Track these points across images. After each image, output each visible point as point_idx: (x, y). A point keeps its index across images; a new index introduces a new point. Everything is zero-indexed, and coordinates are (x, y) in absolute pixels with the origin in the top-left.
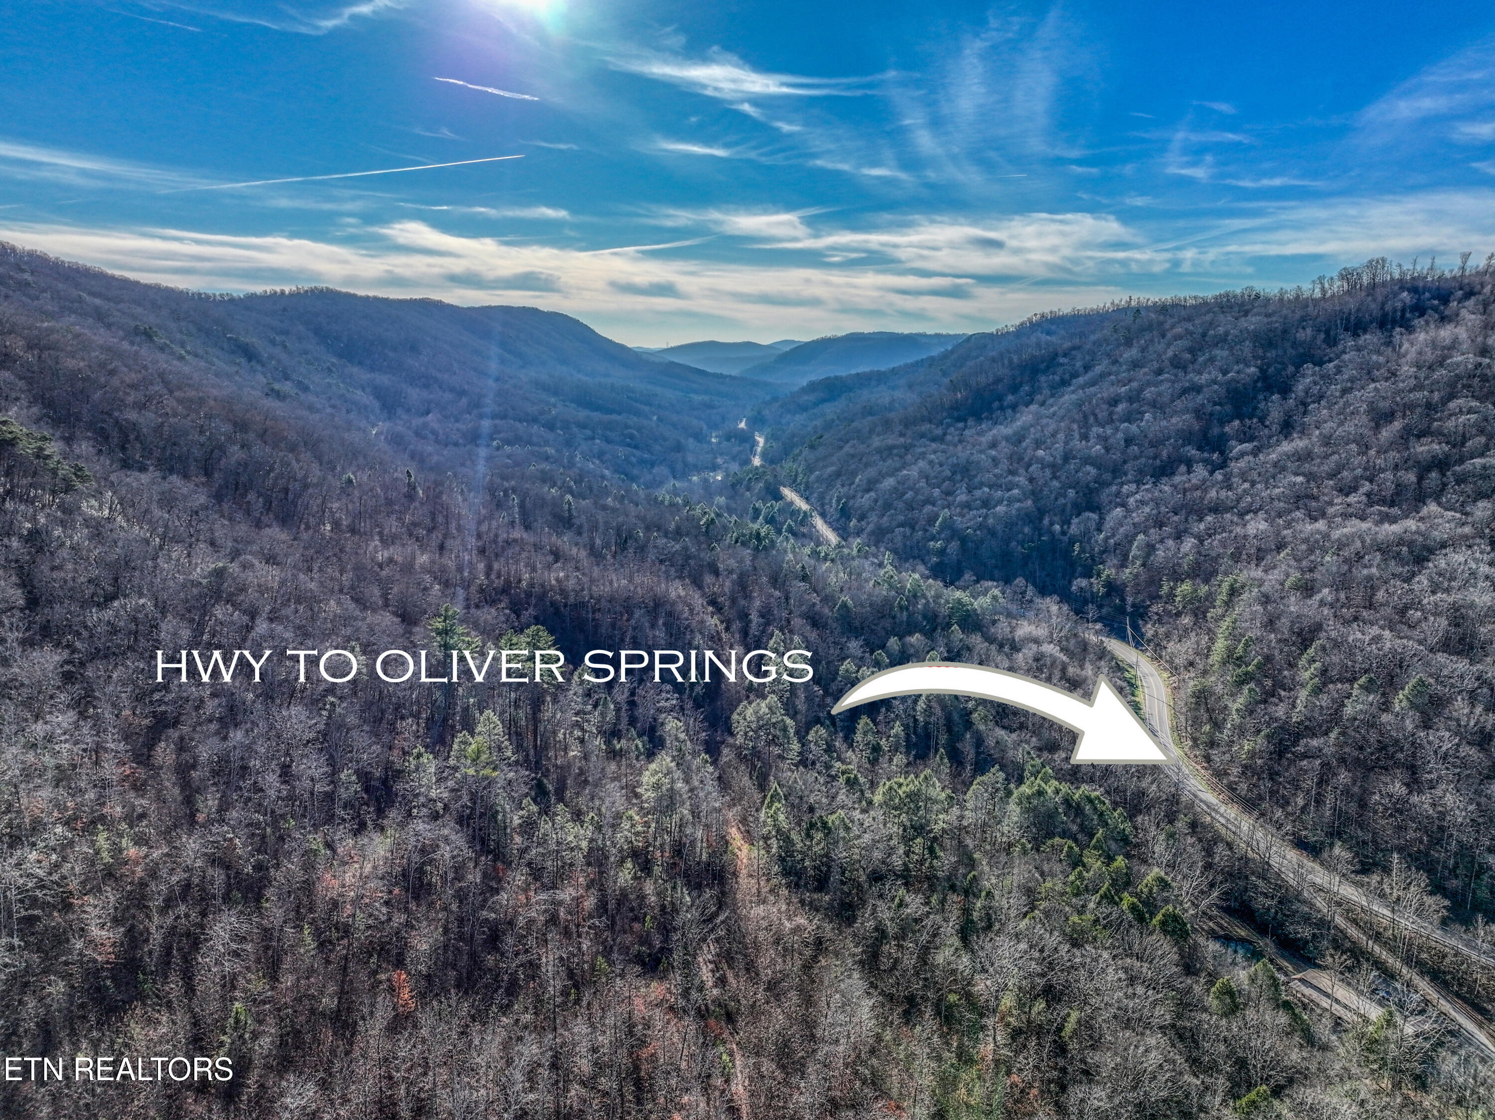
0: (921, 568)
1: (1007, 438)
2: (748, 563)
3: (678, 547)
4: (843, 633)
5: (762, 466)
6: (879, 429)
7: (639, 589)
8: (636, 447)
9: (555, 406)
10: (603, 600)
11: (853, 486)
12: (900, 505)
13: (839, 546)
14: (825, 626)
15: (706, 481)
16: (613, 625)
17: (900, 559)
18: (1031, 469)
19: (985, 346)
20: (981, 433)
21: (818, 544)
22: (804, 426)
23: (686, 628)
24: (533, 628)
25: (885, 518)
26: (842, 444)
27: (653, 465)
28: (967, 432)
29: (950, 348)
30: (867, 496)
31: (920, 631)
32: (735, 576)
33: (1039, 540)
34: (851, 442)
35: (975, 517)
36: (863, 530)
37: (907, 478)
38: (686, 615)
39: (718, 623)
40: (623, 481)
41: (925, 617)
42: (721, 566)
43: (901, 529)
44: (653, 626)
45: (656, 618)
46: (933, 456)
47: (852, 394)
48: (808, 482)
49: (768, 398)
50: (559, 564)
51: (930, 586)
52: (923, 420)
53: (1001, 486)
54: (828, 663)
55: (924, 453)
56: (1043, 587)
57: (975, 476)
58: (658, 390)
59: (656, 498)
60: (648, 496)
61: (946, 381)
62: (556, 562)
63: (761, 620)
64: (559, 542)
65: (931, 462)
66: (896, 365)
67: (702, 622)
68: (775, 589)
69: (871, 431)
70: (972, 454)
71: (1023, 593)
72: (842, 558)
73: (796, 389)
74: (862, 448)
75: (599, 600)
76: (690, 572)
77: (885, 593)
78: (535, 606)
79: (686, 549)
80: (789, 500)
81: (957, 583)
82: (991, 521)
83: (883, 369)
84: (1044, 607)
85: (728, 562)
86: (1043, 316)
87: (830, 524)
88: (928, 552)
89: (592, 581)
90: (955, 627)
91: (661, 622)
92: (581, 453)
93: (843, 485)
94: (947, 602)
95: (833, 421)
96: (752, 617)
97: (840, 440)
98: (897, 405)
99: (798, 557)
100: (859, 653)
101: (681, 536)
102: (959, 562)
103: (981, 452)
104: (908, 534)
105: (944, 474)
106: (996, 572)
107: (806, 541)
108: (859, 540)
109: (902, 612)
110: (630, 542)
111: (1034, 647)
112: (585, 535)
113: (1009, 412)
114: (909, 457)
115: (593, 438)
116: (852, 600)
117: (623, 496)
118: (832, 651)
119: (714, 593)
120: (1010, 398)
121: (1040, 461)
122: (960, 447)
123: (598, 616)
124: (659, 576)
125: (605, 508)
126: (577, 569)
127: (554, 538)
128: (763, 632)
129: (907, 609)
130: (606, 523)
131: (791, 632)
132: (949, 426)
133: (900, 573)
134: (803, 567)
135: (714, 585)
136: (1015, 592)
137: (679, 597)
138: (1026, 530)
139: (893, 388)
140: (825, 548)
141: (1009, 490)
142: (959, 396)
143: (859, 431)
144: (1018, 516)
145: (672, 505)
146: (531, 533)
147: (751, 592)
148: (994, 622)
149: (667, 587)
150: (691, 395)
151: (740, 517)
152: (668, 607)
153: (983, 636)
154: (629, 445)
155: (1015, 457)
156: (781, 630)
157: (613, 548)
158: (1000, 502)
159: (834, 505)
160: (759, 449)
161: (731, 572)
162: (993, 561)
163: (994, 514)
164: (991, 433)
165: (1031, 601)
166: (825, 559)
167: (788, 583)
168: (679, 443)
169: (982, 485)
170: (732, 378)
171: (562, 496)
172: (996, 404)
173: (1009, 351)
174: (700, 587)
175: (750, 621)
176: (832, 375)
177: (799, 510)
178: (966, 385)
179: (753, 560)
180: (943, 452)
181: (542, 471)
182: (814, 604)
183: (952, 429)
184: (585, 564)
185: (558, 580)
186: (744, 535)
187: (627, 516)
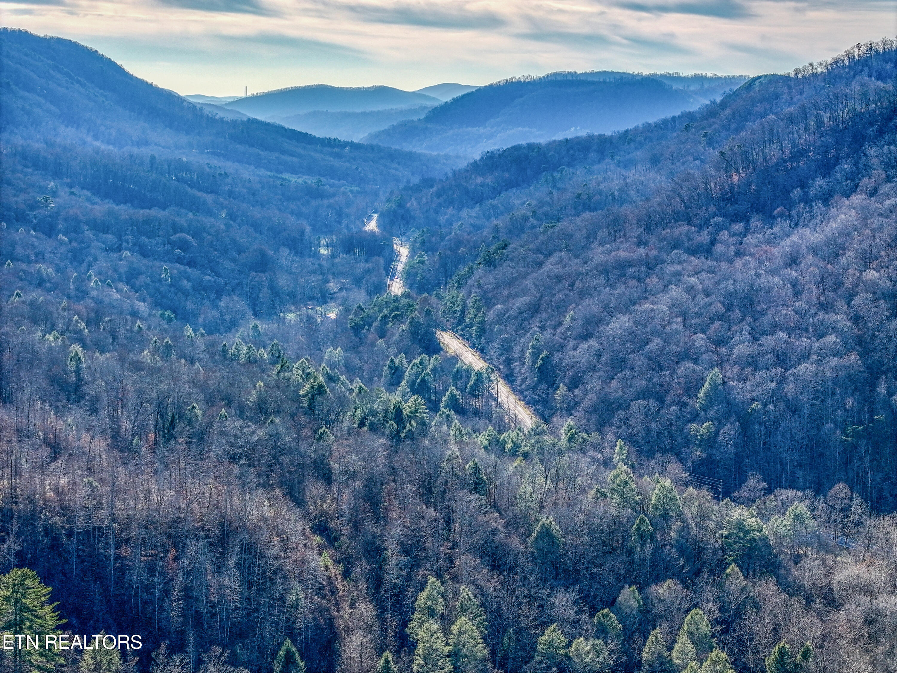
0: (676, 468)
1: (815, 250)
2: (382, 460)
3: (261, 433)
4: (544, 581)
5: (406, 295)
6: (603, 233)
7: (195, 506)
8: (191, 263)
9: (54, 194)
10: (134, 525)
11: (562, 329)
12: (640, 362)
13: (536, 432)
14: (512, 568)
15: (310, 319)
16: (151, 569)
17: (640, 453)
18: (856, 301)
19: (777, 97)
20: (772, 241)
21: (501, 428)
22: (477, 228)
23: (275, 573)
24: (16, 572)
25: (614, 384)
26: (541, 257)
27: (219, 294)
28: (749, 239)
29: (719, 99)
30: (584, 346)
31: (674, 576)
32: (359, 484)
33: (872, 420)
34: (557, 254)
35: (764, 381)
36: (577, 404)
37: (651, 316)
38: (275, 551)
39: (330, 563)
40: (170, 320)
41: (682, 551)
42: (335, 466)
43: (641, 402)
44: (219, 569)
45: (223, 556)
46: (693, 280)
47: (557, 175)
48: (483, 322)
49: (415, 180)
50: (59, 463)
51: (691, 499)
52: (677, 217)
53: (807, 330)
54: (519, 631)
55: (679, 274)
56: (879, 499)
57: (764, 313)
58: (229, 166)
59: (224, 351)
60: (211, 345)
61: (713, 154)
62: (55, 459)
63: (405, 559)
64: (61, 425)
65: (690, 289)
66: (631, 126)
67: (303, 562)
68: (428, 504)
69: (591, 236)
70: (758, 276)
71: (846, 510)
72: (542, 451)
73: (463, 165)
74: (575, 265)
75: (127, 525)
76: (282, 476)
77: (613, 511)
78: (18, 535)
79: (275, 436)
80: (451, 352)
81: (735, 494)
82: (790, 389)
83: (608, 133)
84: (879, 533)
85: (348, 459)
86: (870, 48)
87: (520, 393)
88: (687, 442)
89: (115, 492)
90: (733, 568)
91: (232, 562)
92: (99, 273)
93: (543, 328)
94: (720, 526)
95: (525, 219)
96: (389, 553)
97: (538, 251)
98: (632, 193)
99: (467, 450)
100: (571, 614)
101: (267, 415)
102: (739, 459)
103: (773, 272)
104: (654, 410)
105: (712, 309)
106: (800, 473)
107: (481, 423)
108: (570, 421)
109: (643, 544)
110: (180, 425)
111: (864, 600)
112: (104, 413)
113: (818, 206)
114: (655, 280)
115: (119, 249)
116: (559, 523)
117: (168, 347)
118: (525, 611)
119: (324, 513)
120: (819, 182)
121: (872, 288)
122: (738, 264)
123: (125, 551)
124: (229, 484)
125: (137, 367)
126: (90, 471)
127: (51, 418)
128: (408, 578)
129: (653, 538)
130: (140, 393)
131: (455, 578)
132: (719, 228)
133: (641, 476)
134: (476, 468)
135: (323, 498)
136: (833, 508)
137: (264, 519)
138: (849, 403)
139: (627, 165)
140: (513, 434)
141: (821, 336)
142: (735, 178)
143: (570, 236)
144: (835, 381)
145: (251, 361)
146: (13, 409)
147: (387, 510)
148: (797, 559)
149: (244, 501)
150: (286, 176)
151: (369, 381)
152: (245, 537)
153: (779, 583)
154: (179, 260)
155: (829, 281)
156: (439, 575)
157: (152, 436)
158: (805, 356)
159: (528, 362)
160: (400, 267)
161: (352, 476)
162: (796, 456)
163: (796, 377)
164: (789, 241)
165: (859, 523)
166: (514, 453)
167: (449, 495)
168: (263, 254)
169: (775, 327)
170: (353, 146)
171: (65, 347)
172: (797, 193)
173: (816, 106)
174: (299, 503)
175: (385, 560)
176: (524, 142)
177: (469, 370)
178: (747, 160)
179: (389, 456)
180: (711, 271)
181: (32, 304)
182: (495, 531)
183: (724, 235)
184: (104, 463)
185: (57, 490)
186: (374, 414)
187: (175, 379)
